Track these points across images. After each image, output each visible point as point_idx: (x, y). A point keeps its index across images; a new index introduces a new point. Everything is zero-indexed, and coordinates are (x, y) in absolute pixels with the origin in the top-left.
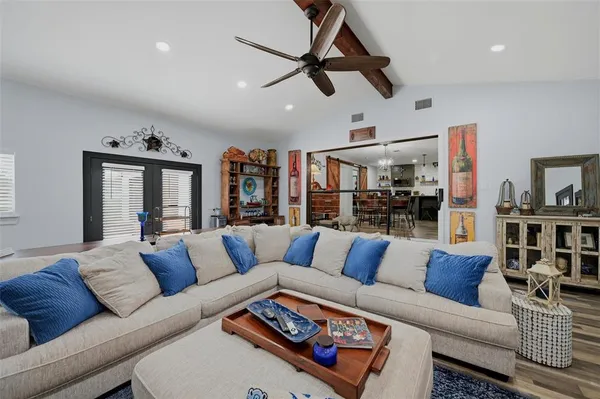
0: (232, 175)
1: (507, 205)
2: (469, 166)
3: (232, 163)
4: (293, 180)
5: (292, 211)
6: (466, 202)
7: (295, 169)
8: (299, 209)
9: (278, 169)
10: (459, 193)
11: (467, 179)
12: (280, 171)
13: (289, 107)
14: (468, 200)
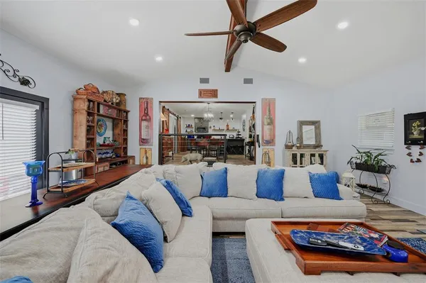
0: (89, 114)
1: (290, 144)
2: (272, 122)
3: (89, 101)
4: (144, 124)
5: (143, 151)
6: (270, 143)
7: (147, 114)
8: (151, 150)
9: (127, 112)
10: (267, 137)
11: (271, 129)
12: (130, 115)
13: (159, 59)
14: (270, 142)
